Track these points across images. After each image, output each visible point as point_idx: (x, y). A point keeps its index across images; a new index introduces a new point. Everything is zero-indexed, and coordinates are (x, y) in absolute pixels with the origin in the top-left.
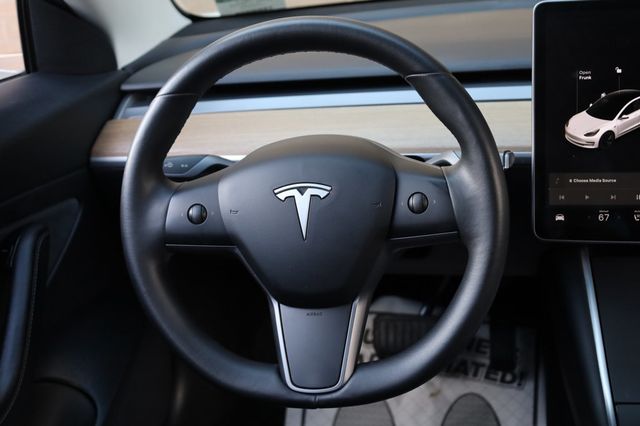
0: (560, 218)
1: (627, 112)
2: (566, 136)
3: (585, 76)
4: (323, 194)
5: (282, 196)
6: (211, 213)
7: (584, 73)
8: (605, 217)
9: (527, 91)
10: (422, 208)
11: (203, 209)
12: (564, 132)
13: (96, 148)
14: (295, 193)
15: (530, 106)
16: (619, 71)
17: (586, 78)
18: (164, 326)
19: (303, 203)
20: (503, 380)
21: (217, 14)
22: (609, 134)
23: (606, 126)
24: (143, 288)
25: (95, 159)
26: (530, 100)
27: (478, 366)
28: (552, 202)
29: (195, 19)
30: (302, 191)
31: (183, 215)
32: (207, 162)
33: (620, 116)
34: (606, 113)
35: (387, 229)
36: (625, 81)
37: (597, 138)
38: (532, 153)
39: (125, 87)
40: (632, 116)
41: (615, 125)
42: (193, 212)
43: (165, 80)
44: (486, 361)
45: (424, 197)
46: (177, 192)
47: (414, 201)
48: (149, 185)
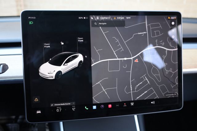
0: (39, 112)
1: (67, 62)
2: (40, 74)
7: (46, 44)
8: (60, 110)
9: (20, 51)
15: (21, 58)
16: (62, 44)
17: (47, 47)
22: (60, 72)
23: (57, 69)
26: (21, 54)
33: (64, 64)
34: (57, 63)
36: (66, 48)
37: (54, 75)
40: (69, 64)
41: (64, 68)
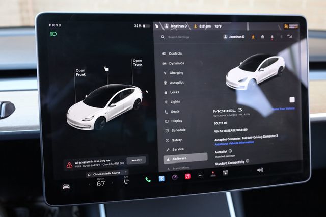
1: (115, 101)
2: (68, 122)
3: (81, 73)
7: (79, 71)
8: (102, 183)
9: (34, 83)
16: (107, 69)
23: (98, 112)
26: (37, 90)
34: (99, 102)
36: (112, 77)
37: (92, 123)
40: (119, 104)
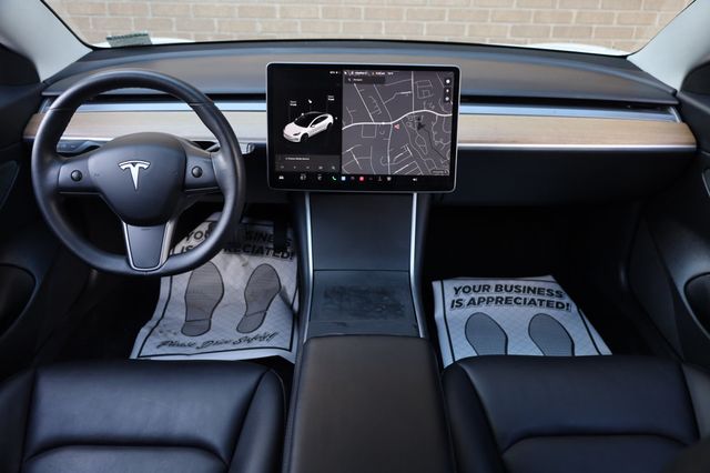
0: (281, 178)
1: (315, 123)
2: (284, 135)
3: (293, 104)
4: (146, 167)
5: (123, 167)
6: (84, 175)
7: (293, 102)
9: (263, 106)
10: (200, 174)
11: (80, 173)
12: (283, 133)
13: (27, 130)
14: (131, 166)
15: (265, 116)
16: (310, 102)
18: (62, 237)
19: (135, 172)
20: (282, 257)
21: (109, 46)
22: (306, 134)
23: (303, 130)
24: (48, 217)
25: (25, 137)
27: (269, 249)
28: (277, 169)
29: (95, 49)
30: (134, 165)
31: (69, 176)
32: (88, 144)
33: (311, 126)
34: (304, 123)
35: (180, 186)
36: (313, 107)
37: (299, 137)
38: (266, 142)
39: (44, 94)
40: (317, 126)
41: (311, 130)
42: (74, 175)
43: (64, 90)
44: (271, 246)
45: (200, 169)
46: (65, 163)
47: (195, 171)
48: (49, 158)
